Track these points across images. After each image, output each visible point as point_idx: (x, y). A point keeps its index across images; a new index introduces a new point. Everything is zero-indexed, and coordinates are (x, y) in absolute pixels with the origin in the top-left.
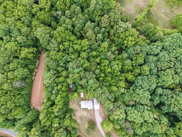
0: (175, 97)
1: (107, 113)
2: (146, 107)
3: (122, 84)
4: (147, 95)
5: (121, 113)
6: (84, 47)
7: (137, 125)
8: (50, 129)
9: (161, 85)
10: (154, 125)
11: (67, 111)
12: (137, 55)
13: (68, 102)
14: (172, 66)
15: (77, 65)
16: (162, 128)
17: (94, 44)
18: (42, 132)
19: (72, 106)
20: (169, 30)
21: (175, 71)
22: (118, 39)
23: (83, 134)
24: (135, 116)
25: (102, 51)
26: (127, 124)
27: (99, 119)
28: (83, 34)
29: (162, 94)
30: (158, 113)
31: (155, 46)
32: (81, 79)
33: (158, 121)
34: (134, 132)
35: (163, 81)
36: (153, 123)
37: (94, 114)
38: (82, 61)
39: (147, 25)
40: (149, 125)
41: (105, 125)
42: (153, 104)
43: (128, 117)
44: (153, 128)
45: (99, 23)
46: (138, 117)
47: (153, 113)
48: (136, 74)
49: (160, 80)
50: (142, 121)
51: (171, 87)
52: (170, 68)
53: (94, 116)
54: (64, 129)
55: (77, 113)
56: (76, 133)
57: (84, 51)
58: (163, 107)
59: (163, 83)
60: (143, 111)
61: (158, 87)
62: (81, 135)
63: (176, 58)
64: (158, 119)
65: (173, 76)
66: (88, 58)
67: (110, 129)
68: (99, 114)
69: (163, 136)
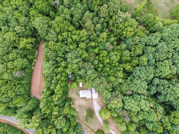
0: (171, 87)
1: (104, 102)
2: (143, 97)
3: (120, 74)
4: (145, 85)
5: (119, 102)
6: (83, 37)
7: (133, 113)
8: (50, 116)
9: (159, 75)
10: (150, 113)
11: (66, 100)
12: (136, 46)
13: (68, 91)
14: (170, 57)
15: (75, 55)
16: (157, 116)
17: (92, 34)
18: (43, 119)
19: (71, 95)
20: (169, 21)
21: (173, 62)
22: (117, 29)
23: (82, 121)
24: (132, 105)
25: (101, 42)
26: (124, 112)
27: (97, 108)
28: (82, 25)
29: (159, 84)
30: (154, 103)
31: (154, 37)
32: (80, 70)
33: (154, 109)
34: (131, 120)
35: (161, 72)
36: (149, 111)
37: (93, 103)
38: (81, 52)
39: (147, 15)
40: (146, 113)
41: (103, 114)
42: (150, 94)
43: (125, 106)
44: (149, 116)
45: (97, 13)
46: (135, 105)
47: (149, 102)
48: (134, 65)
49: (158, 71)
50: (139, 109)
51: (169, 77)
52: (168, 59)
53: (93, 105)
54: (63, 116)
55: (76, 102)
56: (75, 120)
57: (83, 42)
58: (160, 97)
59: (160, 73)
60: (140, 100)
61: (156, 77)
62: (79, 122)
63: (174, 49)
64: (154, 108)
65: (170, 66)
66: (87, 49)
67: (108, 117)
68: (97, 103)
69: (158, 124)
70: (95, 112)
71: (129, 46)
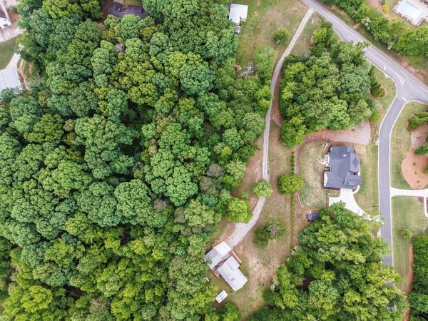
7: (193, 171)
9: (85, 177)
10: (169, 144)
12: (57, 260)
14: (33, 184)
19: (257, 298)
21: (38, 171)
23: (292, 237)
26: (204, 187)
27: (242, 230)
29: (102, 164)
36: (167, 147)
37: (240, 244)
44: (176, 143)
46: (176, 181)
47: (150, 157)
53: (244, 240)
54: (308, 293)
55: (264, 278)
58: (127, 143)
59: (77, 179)
62: (296, 241)
64: (153, 141)
68: (233, 234)
69: (179, 114)
70: (254, 226)
71: (66, 271)
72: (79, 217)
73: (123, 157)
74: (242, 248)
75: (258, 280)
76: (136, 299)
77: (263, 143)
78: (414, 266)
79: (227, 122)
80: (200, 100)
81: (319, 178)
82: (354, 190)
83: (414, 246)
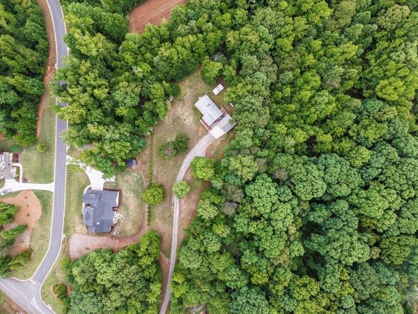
7: (252, 208)
9: (356, 202)
10: (276, 236)
12: (375, 123)
14: (406, 195)
19: (185, 88)
21: (401, 207)
22: (377, 68)
23: (152, 143)
24: (264, 194)
26: (239, 192)
27: (199, 150)
29: (341, 215)
33: (288, 240)
34: (234, 216)
36: (279, 233)
37: (201, 137)
40: (270, 229)
44: (270, 238)
46: (268, 199)
53: (198, 140)
54: (141, 94)
55: (179, 105)
58: (317, 236)
59: (364, 200)
62: (148, 140)
64: (292, 238)
68: (208, 145)
69: (267, 267)
70: (188, 153)
71: (365, 113)
72: (359, 163)
73: (320, 221)
74: (200, 133)
75: (184, 104)
76: (298, 88)
77: (178, 234)
78: (37, 118)
79: (218, 259)
80: (246, 282)
81: (124, 200)
82: (90, 188)
83: (35, 136)
